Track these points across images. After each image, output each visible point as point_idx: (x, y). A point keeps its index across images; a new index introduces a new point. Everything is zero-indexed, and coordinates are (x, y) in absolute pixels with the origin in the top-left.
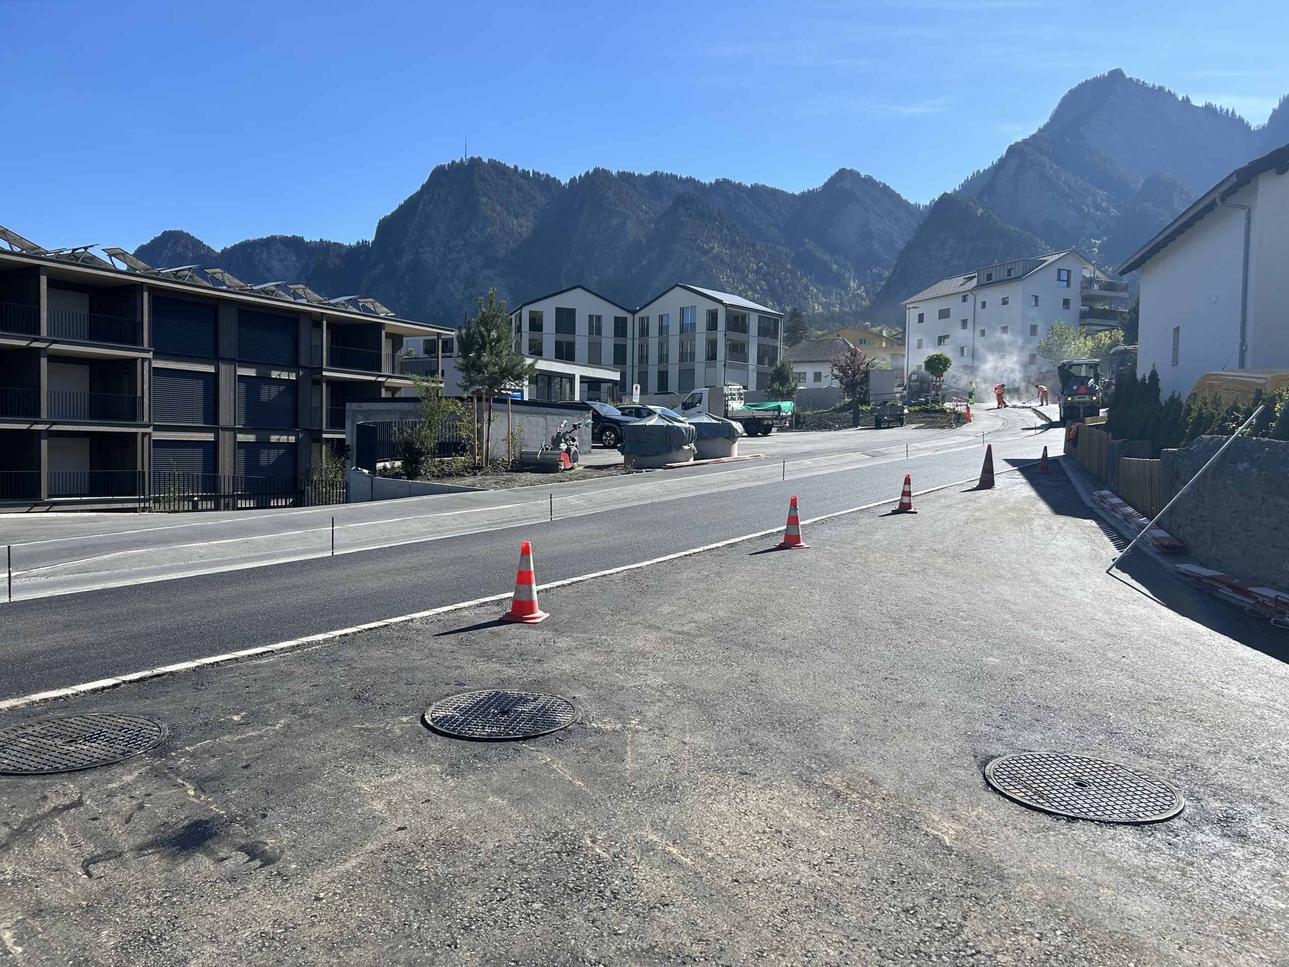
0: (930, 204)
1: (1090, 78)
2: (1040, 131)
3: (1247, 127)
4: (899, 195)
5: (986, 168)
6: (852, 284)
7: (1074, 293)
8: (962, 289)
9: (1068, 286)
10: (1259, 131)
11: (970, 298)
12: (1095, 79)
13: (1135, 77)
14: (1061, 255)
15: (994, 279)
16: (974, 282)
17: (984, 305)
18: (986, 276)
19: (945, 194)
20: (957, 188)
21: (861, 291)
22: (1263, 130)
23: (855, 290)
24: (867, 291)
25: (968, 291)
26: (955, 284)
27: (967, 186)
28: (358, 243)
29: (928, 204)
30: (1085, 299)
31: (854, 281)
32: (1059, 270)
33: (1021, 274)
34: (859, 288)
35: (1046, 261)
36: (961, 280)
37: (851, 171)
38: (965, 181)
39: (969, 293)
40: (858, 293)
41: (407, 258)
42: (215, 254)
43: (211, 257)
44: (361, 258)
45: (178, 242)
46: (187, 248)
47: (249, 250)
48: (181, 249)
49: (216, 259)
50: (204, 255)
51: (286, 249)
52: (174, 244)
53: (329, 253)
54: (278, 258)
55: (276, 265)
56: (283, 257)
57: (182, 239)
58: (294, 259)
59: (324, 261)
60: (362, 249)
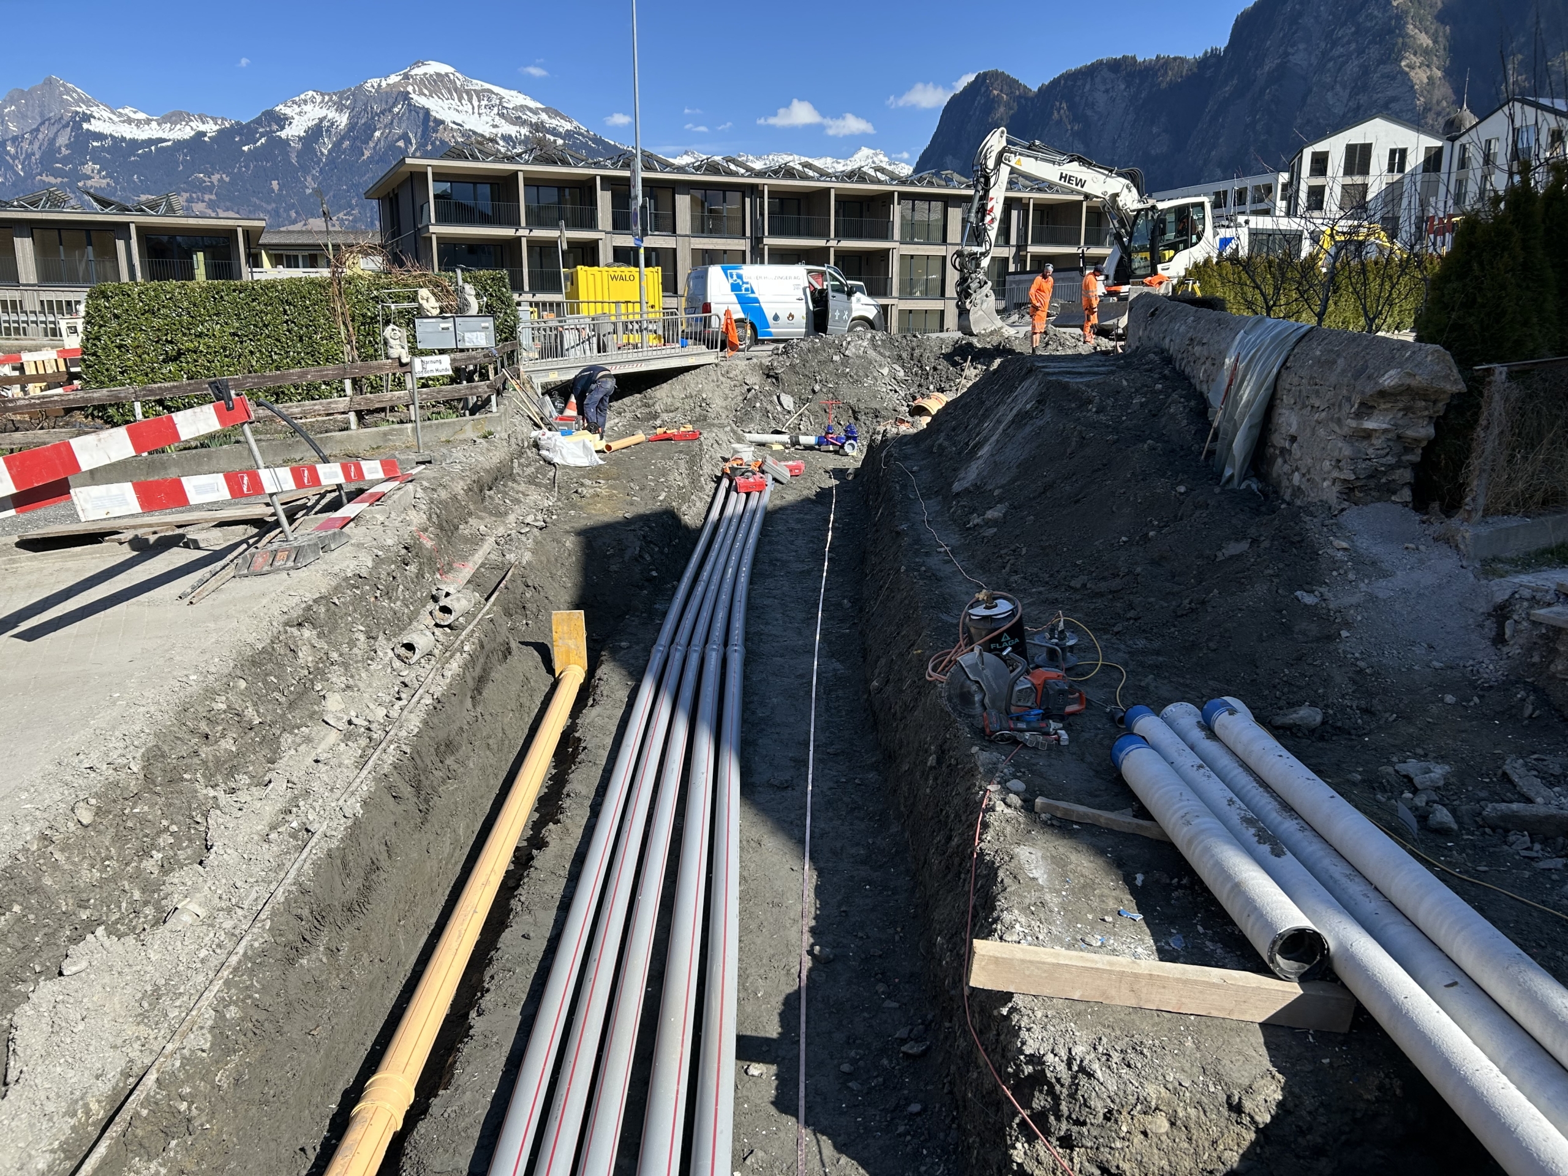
28: (1206, 52)
41: (1270, 64)
42: (1031, 95)
43: (1026, 99)
44: (1208, 74)
45: (992, 84)
46: (1001, 91)
47: (1070, 83)
48: (995, 92)
49: (1032, 99)
50: (1020, 97)
51: (1113, 76)
52: (988, 87)
53: (1166, 73)
54: (1103, 88)
55: (1101, 98)
56: (1109, 86)
57: (996, 80)
58: (1123, 87)
59: (1159, 84)
60: (1211, 60)
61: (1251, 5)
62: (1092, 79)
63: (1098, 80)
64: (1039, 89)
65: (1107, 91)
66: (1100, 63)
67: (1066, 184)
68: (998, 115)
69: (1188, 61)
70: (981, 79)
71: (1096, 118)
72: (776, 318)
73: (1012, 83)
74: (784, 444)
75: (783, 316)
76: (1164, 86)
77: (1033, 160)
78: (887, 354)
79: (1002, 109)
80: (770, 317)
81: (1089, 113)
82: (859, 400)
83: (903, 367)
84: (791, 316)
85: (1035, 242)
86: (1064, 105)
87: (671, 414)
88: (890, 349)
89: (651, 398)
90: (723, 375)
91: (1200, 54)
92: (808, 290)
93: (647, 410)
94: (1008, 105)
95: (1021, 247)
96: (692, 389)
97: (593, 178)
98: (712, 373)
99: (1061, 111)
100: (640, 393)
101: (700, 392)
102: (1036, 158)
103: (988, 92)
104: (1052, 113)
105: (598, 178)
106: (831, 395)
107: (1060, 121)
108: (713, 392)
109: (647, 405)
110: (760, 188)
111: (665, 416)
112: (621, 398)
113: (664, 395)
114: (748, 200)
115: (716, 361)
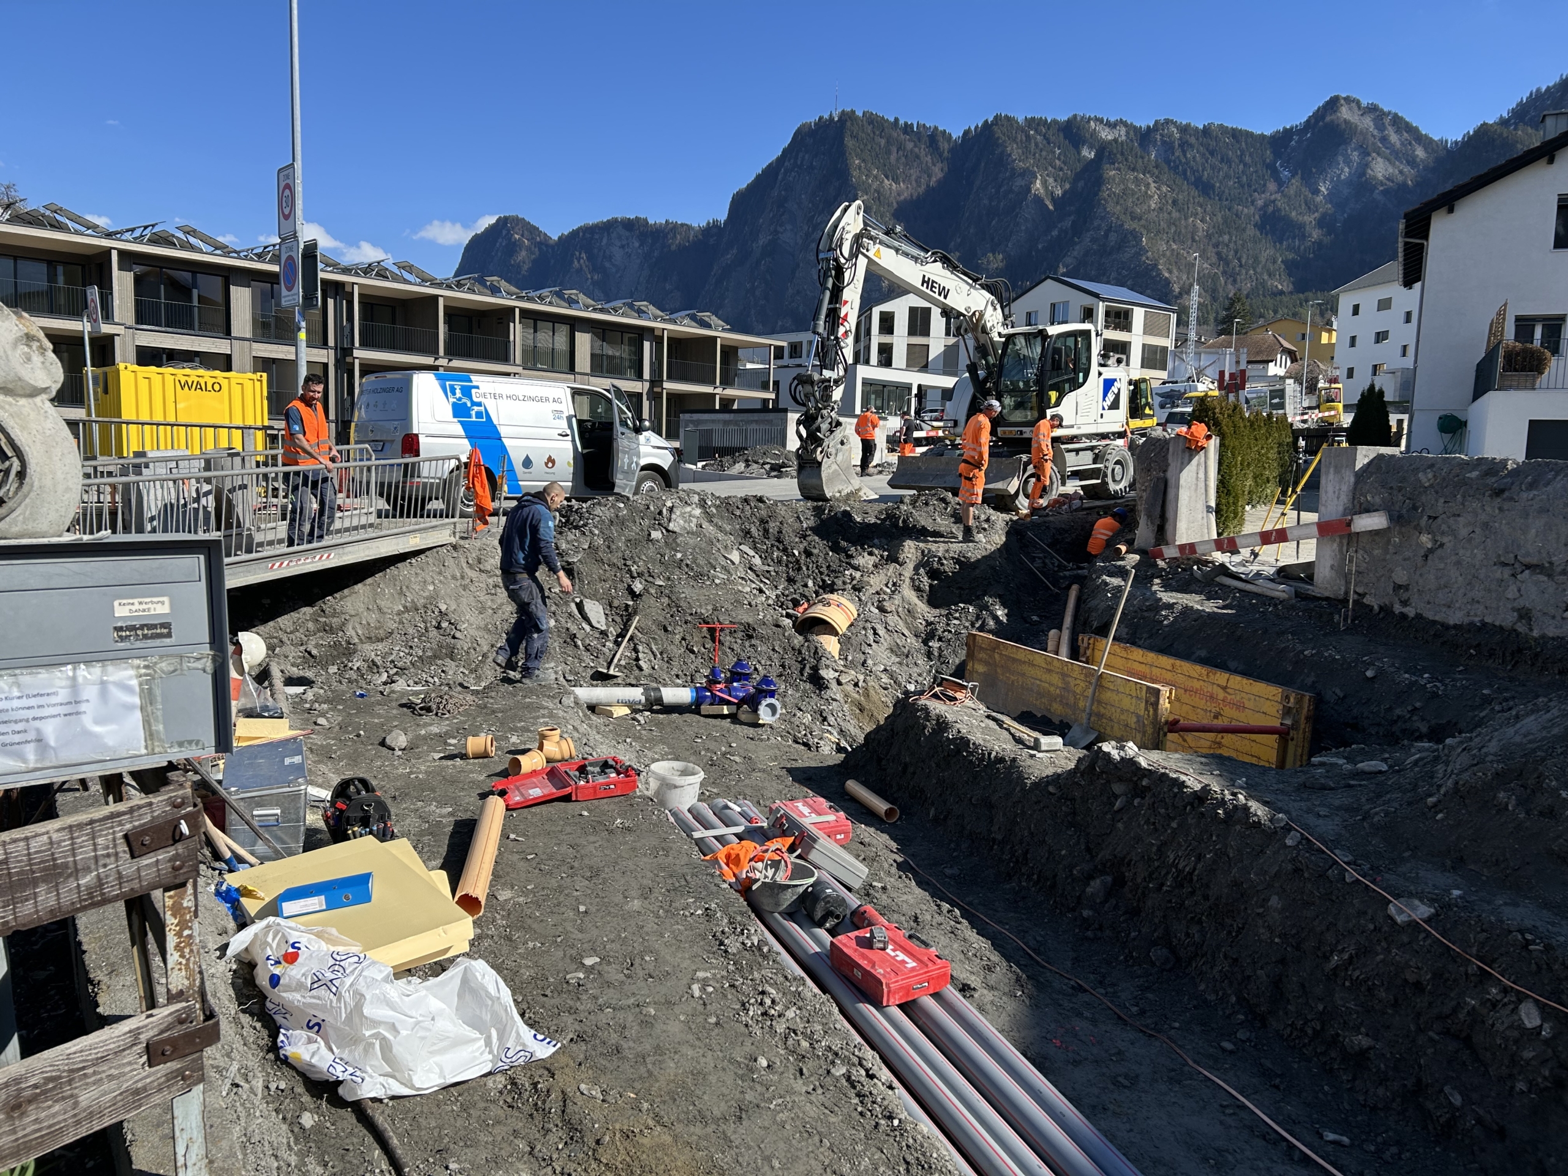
0: (1461, 139)
4: (1418, 130)
28: (709, 223)
37: (1347, 99)
41: (763, 240)
42: (551, 242)
43: (547, 246)
44: (712, 241)
45: (513, 228)
46: (522, 235)
47: (588, 236)
48: (517, 236)
49: (552, 247)
50: (540, 243)
51: (627, 234)
52: (509, 231)
53: (675, 236)
54: (619, 244)
55: (618, 254)
56: (624, 242)
57: (517, 225)
58: (637, 244)
59: (669, 246)
60: (712, 230)
61: (745, 186)
62: (609, 234)
63: (614, 235)
64: (560, 238)
65: (623, 247)
66: (615, 220)
67: (928, 291)
68: (520, 258)
69: (693, 228)
70: (502, 223)
71: (614, 270)
72: (527, 463)
73: (533, 230)
74: (630, 704)
75: (538, 461)
76: (673, 247)
77: (893, 252)
78: (728, 528)
79: (524, 253)
80: (517, 459)
81: (607, 265)
82: (715, 609)
83: (755, 548)
84: (551, 460)
85: (670, 378)
86: (584, 255)
87: (380, 646)
88: (730, 521)
89: (335, 614)
90: (471, 566)
91: (703, 224)
92: (574, 420)
93: (329, 639)
94: (528, 249)
95: (656, 381)
96: (417, 594)
97: (108, 251)
98: (449, 562)
99: (581, 261)
100: (311, 604)
101: (433, 599)
102: (897, 250)
103: (509, 236)
104: (572, 262)
105: (114, 254)
106: (666, 600)
107: (580, 270)
108: (458, 597)
109: (328, 629)
110: (348, 289)
111: (370, 650)
112: (272, 617)
113: (361, 608)
114: (331, 302)
115: (453, 540)
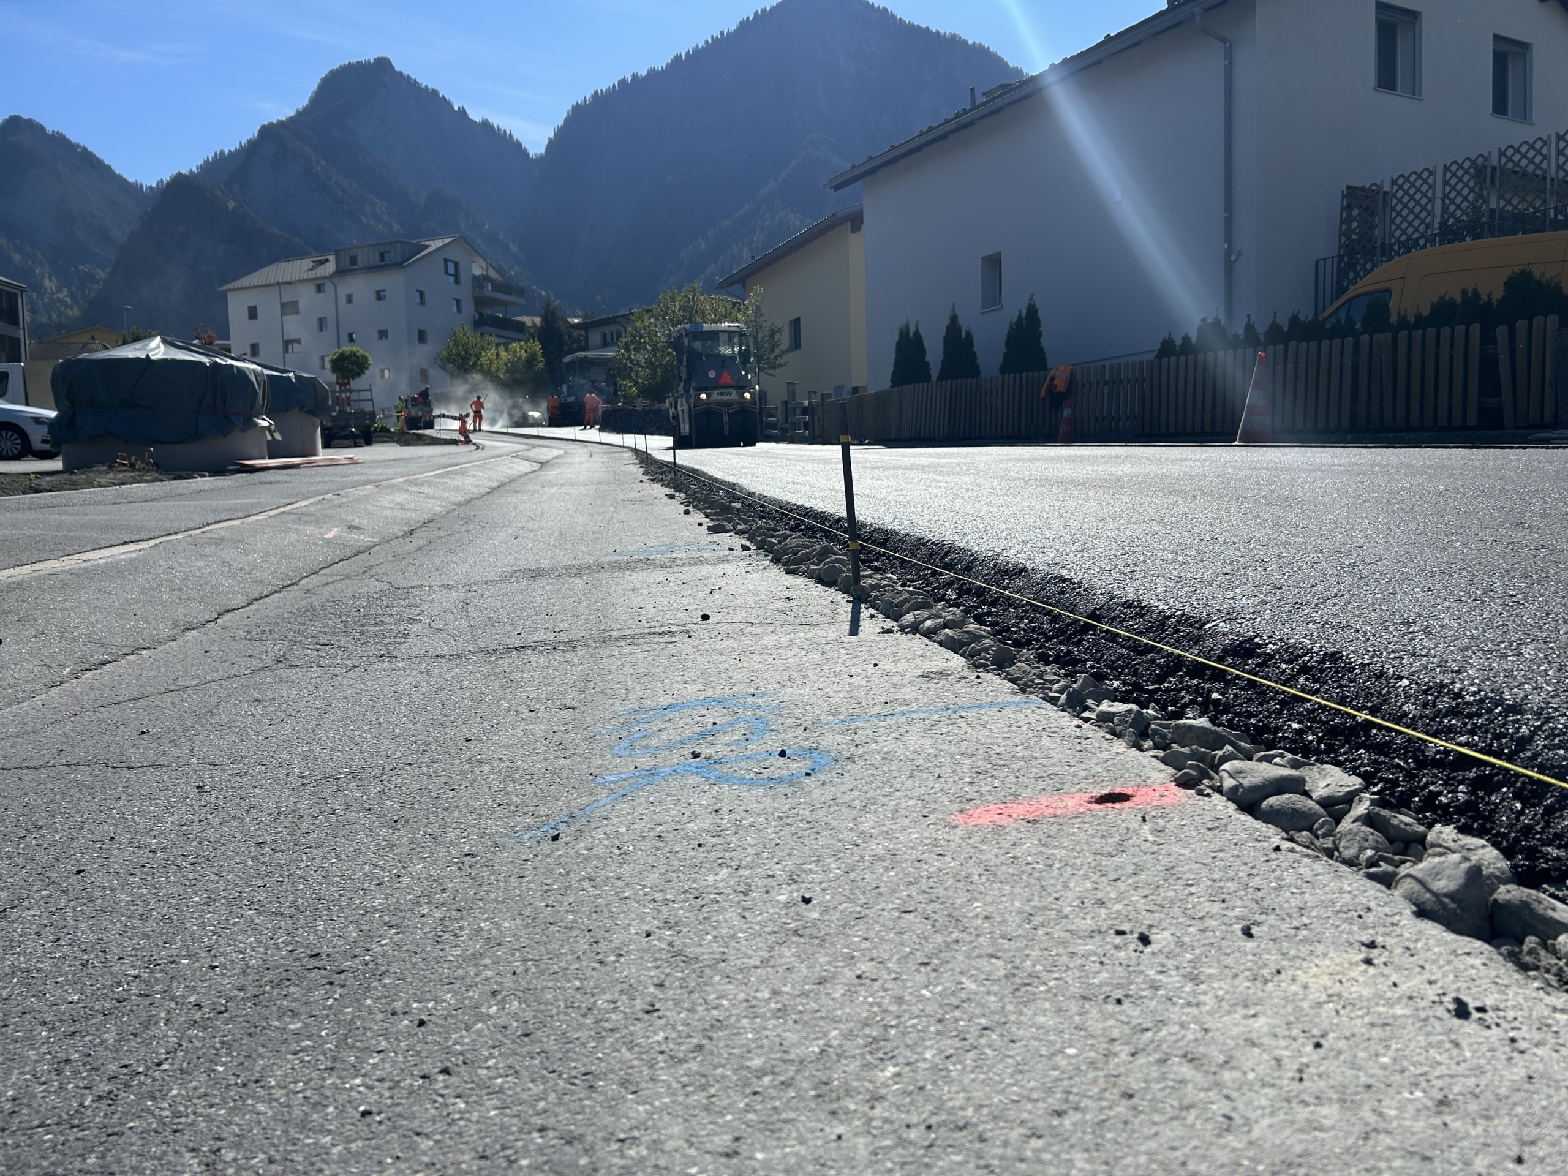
0: (158, 184)
1: (354, 61)
2: (298, 113)
3: (524, 153)
4: (109, 168)
5: (233, 149)
6: (47, 283)
7: (465, 292)
8: (312, 275)
9: (457, 281)
10: (537, 159)
11: (329, 287)
12: (359, 64)
13: (406, 72)
14: (447, 241)
15: (360, 264)
16: (330, 268)
17: (349, 299)
18: (348, 258)
19: (180, 174)
20: (195, 170)
21: (64, 295)
22: (541, 159)
23: (52, 293)
24: (73, 297)
25: (325, 278)
26: (299, 268)
27: (208, 168)
29: (154, 185)
30: (480, 302)
31: (51, 280)
32: (446, 261)
33: (399, 259)
34: (59, 290)
35: (427, 247)
36: (307, 263)
37: (30, 122)
38: (205, 162)
39: (327, 283)
40: (59, 299)
